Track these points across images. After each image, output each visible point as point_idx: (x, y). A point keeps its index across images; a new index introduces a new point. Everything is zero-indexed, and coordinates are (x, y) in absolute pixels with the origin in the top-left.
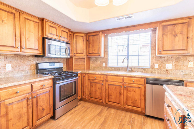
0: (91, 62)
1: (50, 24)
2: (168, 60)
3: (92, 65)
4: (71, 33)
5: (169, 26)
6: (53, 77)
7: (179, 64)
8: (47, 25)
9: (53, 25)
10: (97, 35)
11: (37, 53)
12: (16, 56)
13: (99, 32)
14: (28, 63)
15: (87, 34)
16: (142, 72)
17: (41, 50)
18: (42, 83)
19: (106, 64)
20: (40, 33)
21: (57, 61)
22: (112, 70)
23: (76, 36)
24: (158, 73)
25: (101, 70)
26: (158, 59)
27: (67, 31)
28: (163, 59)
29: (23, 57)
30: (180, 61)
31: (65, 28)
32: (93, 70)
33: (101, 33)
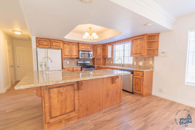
0: (106, 61)
1: (82, 44)
2: (141, 60)
3: (107, 63)
4: (93, 46)
5: (134, 40)
6: (81, 66)
7: (146, 62)
8: (80, 45)
9: (83, 45)
10: (106, 45)
11: (76, 57)
12: (70, 58)
13: (107, 44)
14: (74, 61)
15: (103, 45)
16: (128, 67)
17: (78, 56)
18: (77, 68)
19: (113, 62)
20: (78, 49)
21: (87, 60)
22: (115, 66)
23: (97, 47)
24: (135, 67)
25: (111, 65)
26: (136, 59)
27: (90, 45)
28: (138, 59)
29: (72, 58)
30: (146, 60)
31: (89, 44)
32: (107, 65)
33: (108, 44)
